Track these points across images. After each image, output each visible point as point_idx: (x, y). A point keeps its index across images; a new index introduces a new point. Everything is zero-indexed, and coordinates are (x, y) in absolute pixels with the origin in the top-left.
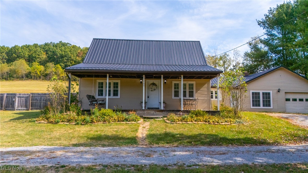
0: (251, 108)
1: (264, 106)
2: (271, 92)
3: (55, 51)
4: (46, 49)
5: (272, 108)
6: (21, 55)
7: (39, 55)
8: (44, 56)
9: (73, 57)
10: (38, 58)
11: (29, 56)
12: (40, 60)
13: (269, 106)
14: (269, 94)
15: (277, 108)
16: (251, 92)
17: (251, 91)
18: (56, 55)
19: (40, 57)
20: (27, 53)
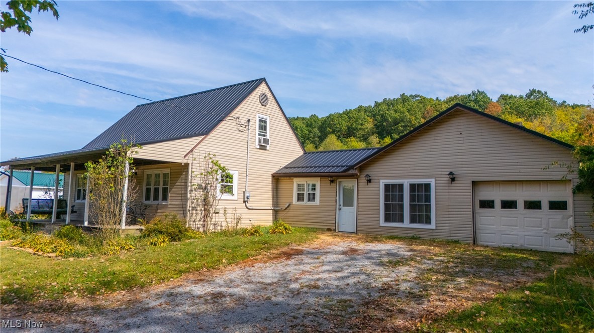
0: (381, 225)
1: (413, 220)
2: (432, 182)
3: (386, 113)
4: (374, 112)
5: (434, 228)
6: (337, 127)
7: (362, 125)
8: (369, 125)
9: (415, 120)
10: (361, 129)
11: (349, 128)
12: (363, 133)
13: (428, 221)
14: (427, 186)
15: (448, 228)
16: (383, 182)
17: (381, 181)
18: (386, 120)
19: (364, 127)
20: (344, 124)
